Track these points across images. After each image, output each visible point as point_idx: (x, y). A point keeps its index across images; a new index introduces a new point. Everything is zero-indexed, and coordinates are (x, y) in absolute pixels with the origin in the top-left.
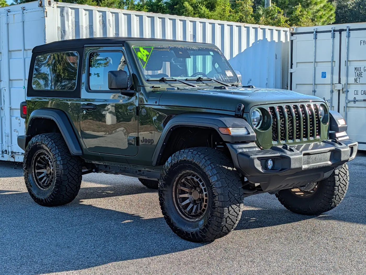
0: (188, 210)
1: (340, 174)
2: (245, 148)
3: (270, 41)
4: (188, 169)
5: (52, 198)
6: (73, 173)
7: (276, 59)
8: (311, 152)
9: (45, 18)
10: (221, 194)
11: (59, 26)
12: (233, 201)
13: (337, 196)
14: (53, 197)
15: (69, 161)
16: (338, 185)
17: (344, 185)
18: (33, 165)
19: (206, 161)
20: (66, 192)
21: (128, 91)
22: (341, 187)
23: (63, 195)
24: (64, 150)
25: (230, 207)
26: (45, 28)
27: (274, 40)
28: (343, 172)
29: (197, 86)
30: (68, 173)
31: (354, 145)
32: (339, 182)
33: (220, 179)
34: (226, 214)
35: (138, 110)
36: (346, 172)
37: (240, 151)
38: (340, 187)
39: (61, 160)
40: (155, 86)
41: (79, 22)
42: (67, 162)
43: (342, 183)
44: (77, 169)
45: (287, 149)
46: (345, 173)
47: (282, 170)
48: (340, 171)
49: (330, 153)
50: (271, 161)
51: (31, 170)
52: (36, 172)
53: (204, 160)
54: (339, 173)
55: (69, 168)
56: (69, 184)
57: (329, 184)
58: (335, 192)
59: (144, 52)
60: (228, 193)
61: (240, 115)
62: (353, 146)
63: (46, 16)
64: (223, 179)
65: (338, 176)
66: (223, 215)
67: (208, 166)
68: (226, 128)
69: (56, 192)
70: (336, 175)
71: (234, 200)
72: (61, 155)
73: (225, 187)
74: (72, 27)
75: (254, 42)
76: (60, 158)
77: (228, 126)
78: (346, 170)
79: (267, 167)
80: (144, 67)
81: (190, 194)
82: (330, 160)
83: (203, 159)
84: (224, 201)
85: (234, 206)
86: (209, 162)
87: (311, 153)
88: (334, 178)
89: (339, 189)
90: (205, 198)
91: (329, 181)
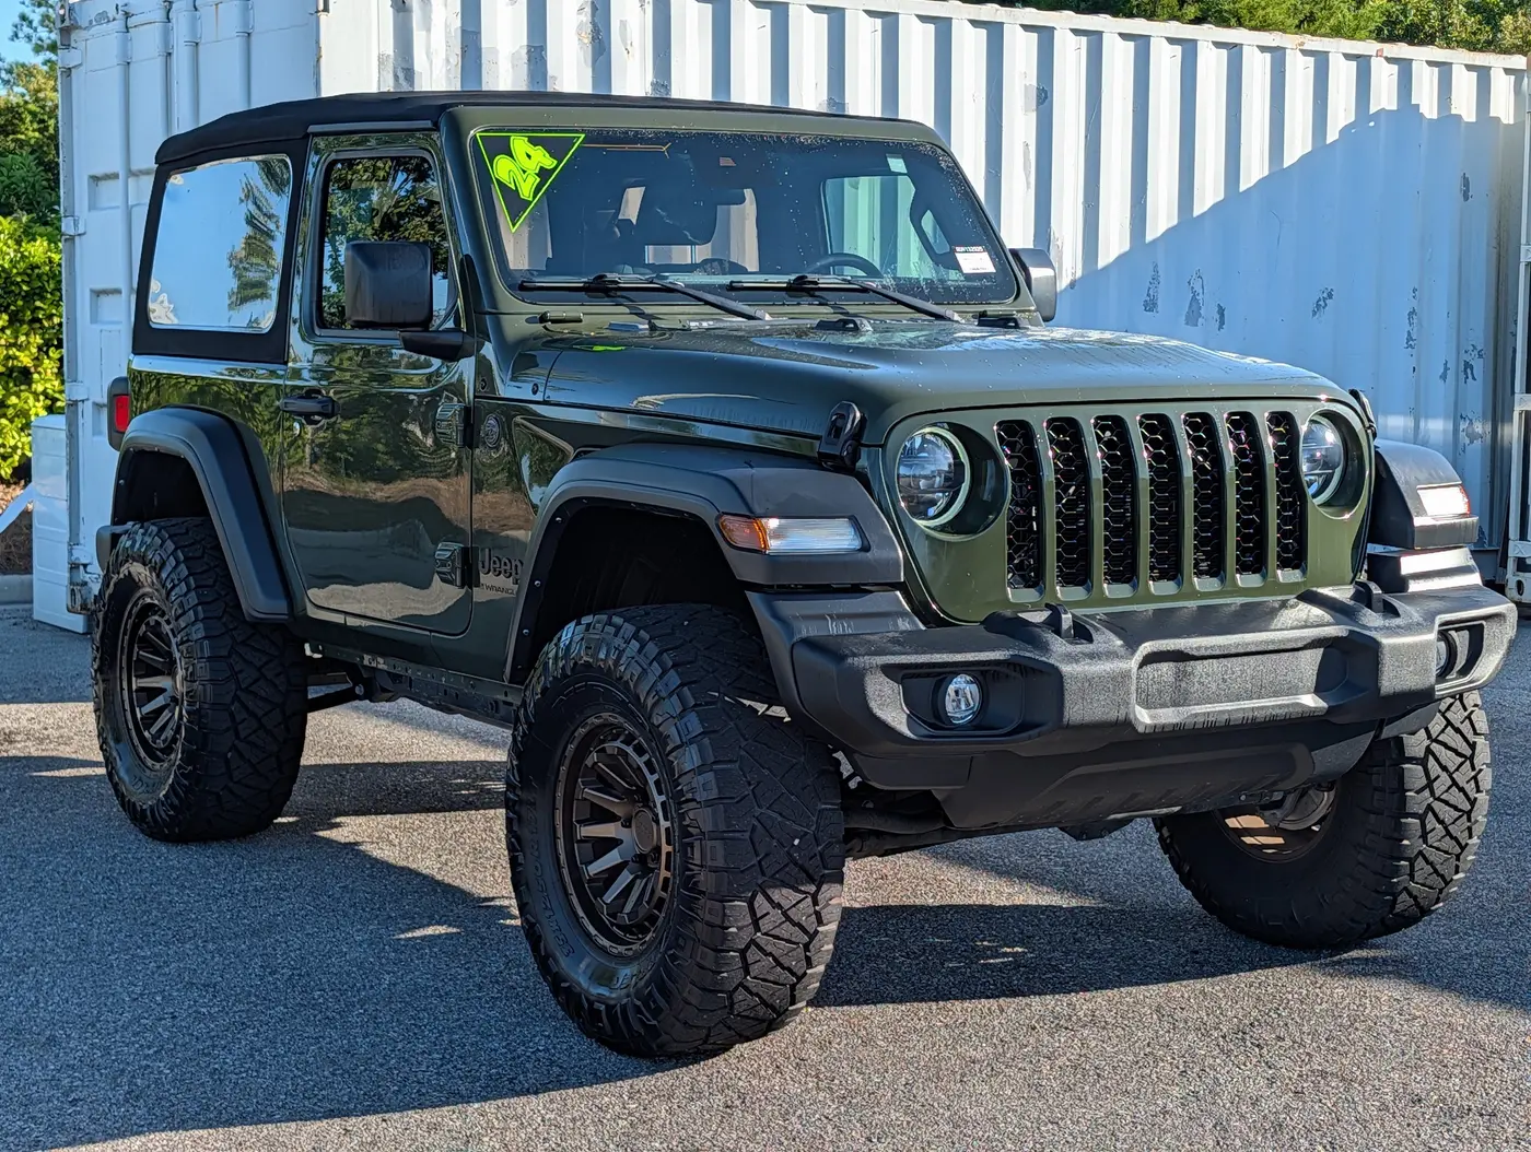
0: (609, 901)
1: (1431, 757)
2: (841, 617)
3: (1435, 117)
4: (606, 707)
5: (172, 806)
6: (262, 698)
7: (1466, 197)
8: (1198, 649)
9: (318, 19)
10: (716, 835)
11: (387, 53)
12: (777, 872)
13: (1420, 862)
14: (176, 802)
15: (243, 643)
16: (1421, 812)
17: (1456, 808)
18: (124, 657)
19: (665, 672)
20: (231, 784)
21: (433, 335)
22: (1441, 822)
23: (218, 794)
24: (223, 593)
25: (760, 899)
26: (318, 61)
27: (1453, 112)
28: (1453, 745)
29: (768, 317)
30: (236, 698)
31: (1486, 618)
32: (1427, 793)
33: (714, 763)
34: (739, 929)
35: (473, 425)
36: (1473, 746)
37: (808, 630)
38: (1434, 820)
39: (205, 638)
40: (554, 311)
41: (478, 33)
42: (232, 647)
43: (1446, 803)
44: (277, 682)
45: (1058, 632)
46: (1468, 752)
47: (1024, 727)
48: (1434, 744)
49: (1320, 651)
50: (972, 682)
51: (116, 678)
52: (134, 687)
53: (656, 669)
54: (1429, 751)
55: (239, 676)
56: (241, 745)
57: (1375, 803)
58: (1406, 842)
59: (529, 156)
60: (754, 829)
61: (842, 458)
62: (1484, 623)
63: (326, 9)
64: (730, 761)
65: (1420, 767)
66: (725, 938)
67: (670, 695)
68: (749, 517)
69: (186, 782)
70: (1411, 760)
71: (786, 866)
72: (204, 618)
73: (737, 802)
74: (447, 55)
75: (1353, 119)
76: (202, 630)
77: (758, 510)
78: (1471, 738)
79: (941, 712)
80: (514, 225)
81: (623, 826)
82: (1319, 690)
83: (655, 663)
84: (726, 870)
85: (784, 896)
86: (674, 679)
87: (1196, 654)
88: (1401, 775)
89: (1429, 827)
90: (666, 848)
91: (1376, 789)
